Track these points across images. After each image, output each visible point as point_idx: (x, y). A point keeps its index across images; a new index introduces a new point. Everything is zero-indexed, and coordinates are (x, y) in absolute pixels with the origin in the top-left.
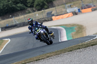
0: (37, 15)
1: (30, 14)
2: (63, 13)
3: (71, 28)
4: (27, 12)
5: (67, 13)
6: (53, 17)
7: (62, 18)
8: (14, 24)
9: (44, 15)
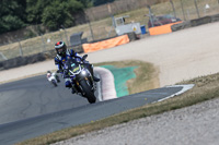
0: (49, 41)
1: (34, 39)
2: (108, 36)
3: (125, 70)
4: (25, 33)
5: (117, 36)
6: (85, 46)
7: (105, 47)
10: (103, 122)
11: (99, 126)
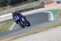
0: (35, 4)
1: (31, 4)
2: (51, 2)
3: (56, 12)
4: (28, 2)
5: (54, 2)
6: (45, 5)
7: (51, 6)
8: (20, 10)
9: (39, 4)
10: (49, 27)
11: (48, 28)
